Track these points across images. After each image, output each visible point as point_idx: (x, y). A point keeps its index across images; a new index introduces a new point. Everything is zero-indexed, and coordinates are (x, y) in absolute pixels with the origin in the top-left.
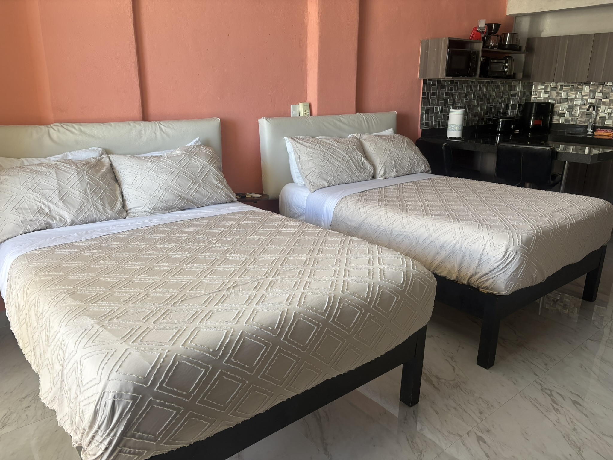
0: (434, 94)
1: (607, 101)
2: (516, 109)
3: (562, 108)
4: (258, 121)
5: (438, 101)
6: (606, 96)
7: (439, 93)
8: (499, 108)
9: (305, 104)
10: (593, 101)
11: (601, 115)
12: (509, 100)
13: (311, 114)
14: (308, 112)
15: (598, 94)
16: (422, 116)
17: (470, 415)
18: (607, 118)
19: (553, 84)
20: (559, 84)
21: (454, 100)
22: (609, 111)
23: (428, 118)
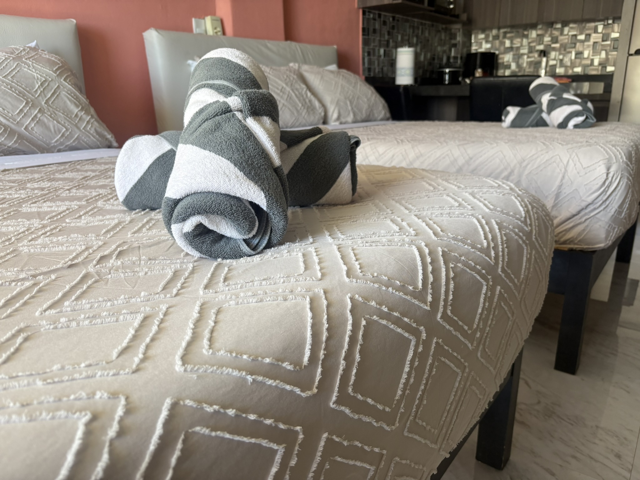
0: (375, 31)
1: (557, 45)
3: (507, 58)
4: (142, 36)
5: (380, 41)
6: (555, 40)
7: (380, 30)
8: (441, 59)
9: (214, 18)
10: (541, 47)
11: (552, 63)
12: (450, 51)
13: (224, 33)
14: (219, 31)
15: (547, 39)
16: (363, 59)
18: (558, 65)
19: (494, 32)
20: (502, 31)
22: (561, 57)
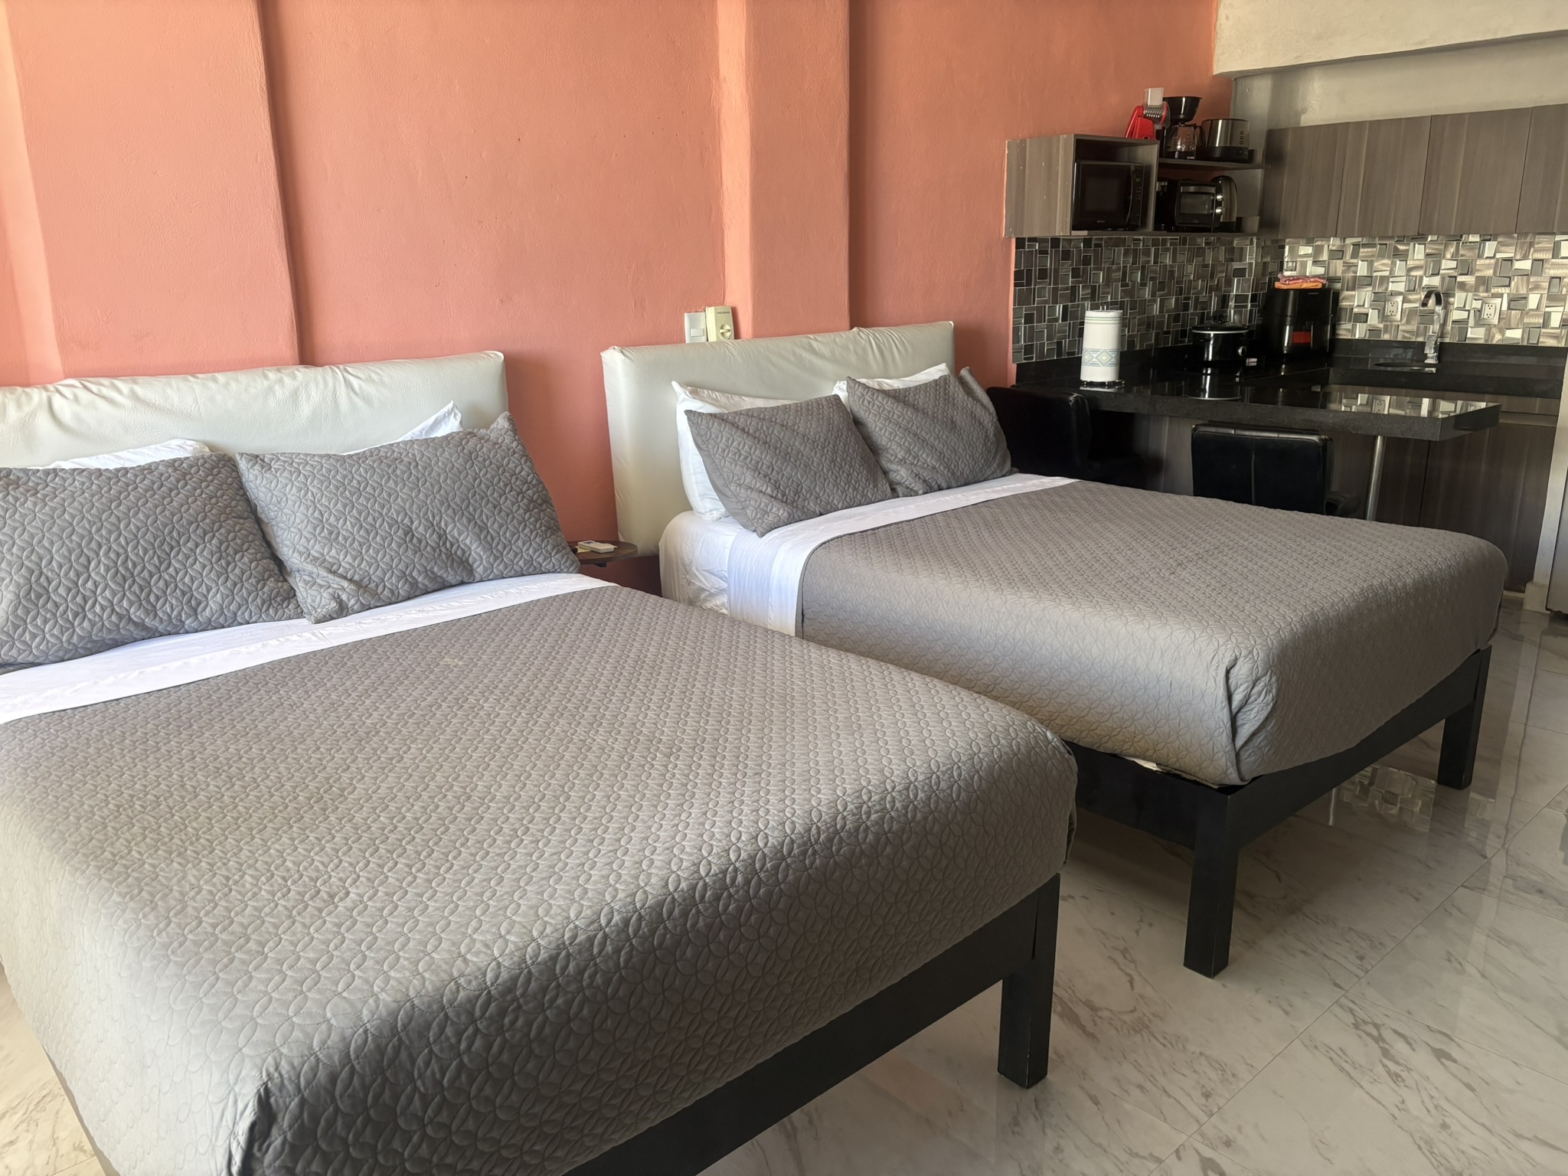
0: (1043, 274)
1: (1469, 279)
2: (1246, 307)
3: (1358, 300)
4: (600, 357)
5: (1055, 290)
6: (1467, 268)
7: (1056, 271)
8: (1206, 305)
9: (721, 309)
10: (1435, 281)
11: (1456, 315)
12: (1229, 283)
13: (737, 335)
14: (729, 331)
15: (1448, 264)
16: (1016, 330)
17: (1179, 1103)
18: (1471, 322)
19: (1334, 243)
20: (1349, 241)
21: (1094, 288)
22: (1477, 305)
23: (1031, 335)
